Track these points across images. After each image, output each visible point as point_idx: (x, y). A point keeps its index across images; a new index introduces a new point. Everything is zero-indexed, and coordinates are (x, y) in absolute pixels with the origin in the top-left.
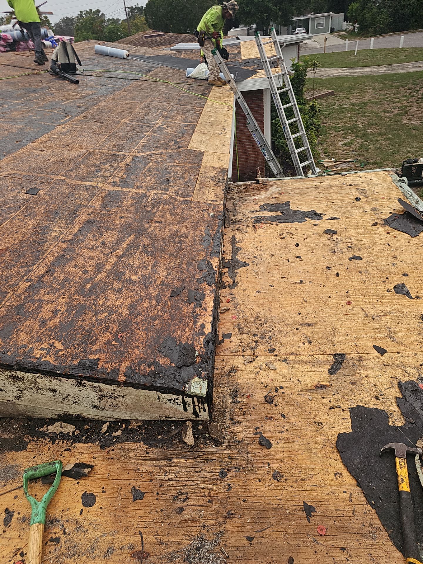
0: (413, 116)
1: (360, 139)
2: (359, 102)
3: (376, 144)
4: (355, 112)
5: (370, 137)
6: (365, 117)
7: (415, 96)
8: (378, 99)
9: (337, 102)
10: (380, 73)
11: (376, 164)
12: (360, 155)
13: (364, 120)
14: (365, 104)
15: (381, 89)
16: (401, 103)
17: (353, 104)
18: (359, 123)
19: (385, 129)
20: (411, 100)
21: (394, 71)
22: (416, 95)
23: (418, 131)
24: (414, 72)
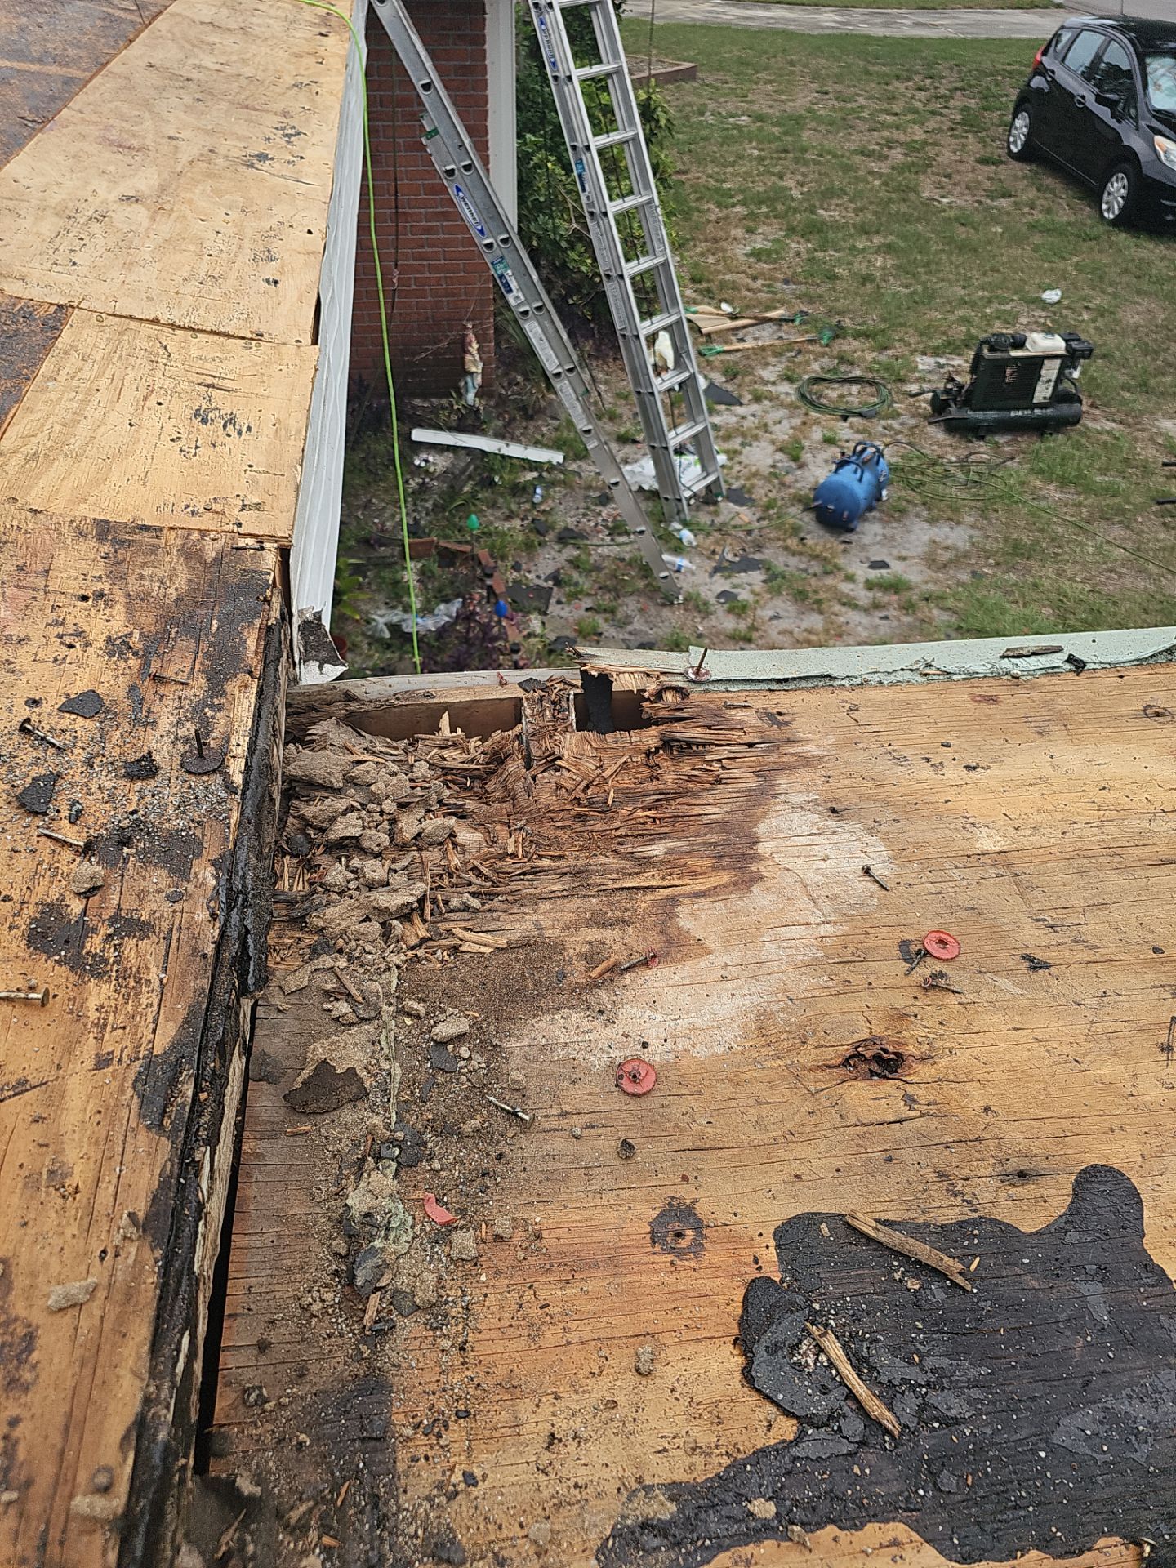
0: (949, 176)
1: (802, 240)
2: (777, 113)
3: (856, 265)
4: (773, 146)
5: (831, 235)
6: (806, 163)
7: (941, 115)
8: (833, 109)
9: (711, 105)
10: (822, 28)
11: (867, 336)
12: (810, 299)
13: (804, 175)
14: (799, 121)
15: (838, 79)
16: (905, 132)
17: (760, 118)
18: (789, 183)
19: (875, 213)
20: (932, 124)
21: (864, 28)
22: (945, 111)
23: (974, 228)
24: (921, 40)
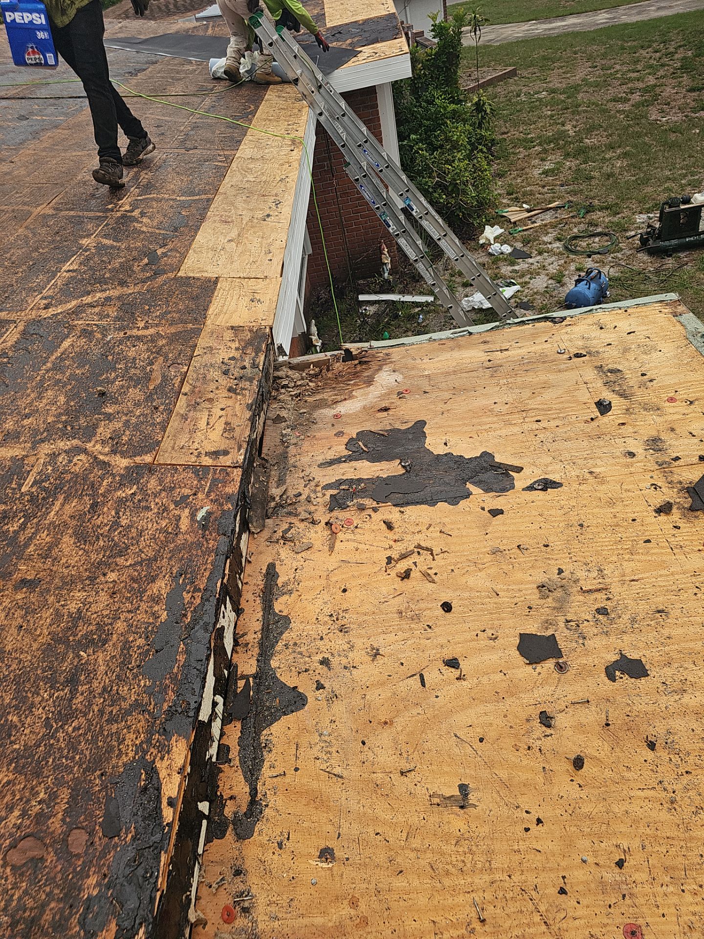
0: (668, 104)
1: (573, 160)
2: (564, 86)
3: (605, 168)
4: (560, 107)
5: (591, 154)
6: (579, 113)
7: (668, 65)
8: (600, 77)
9: (524, 89)
10: (598, 24)
11: (607, 209)
12: (574, 193)
13: (577, 121)
14: (576, 88)
15: (604, 56)
16: (643, 81)
17: (553, 91)
18: (568, 127)
19: (619, 135)
20: (661, 73)
21: (625, 19)
22: (671, 63)
23: (681, 133)
